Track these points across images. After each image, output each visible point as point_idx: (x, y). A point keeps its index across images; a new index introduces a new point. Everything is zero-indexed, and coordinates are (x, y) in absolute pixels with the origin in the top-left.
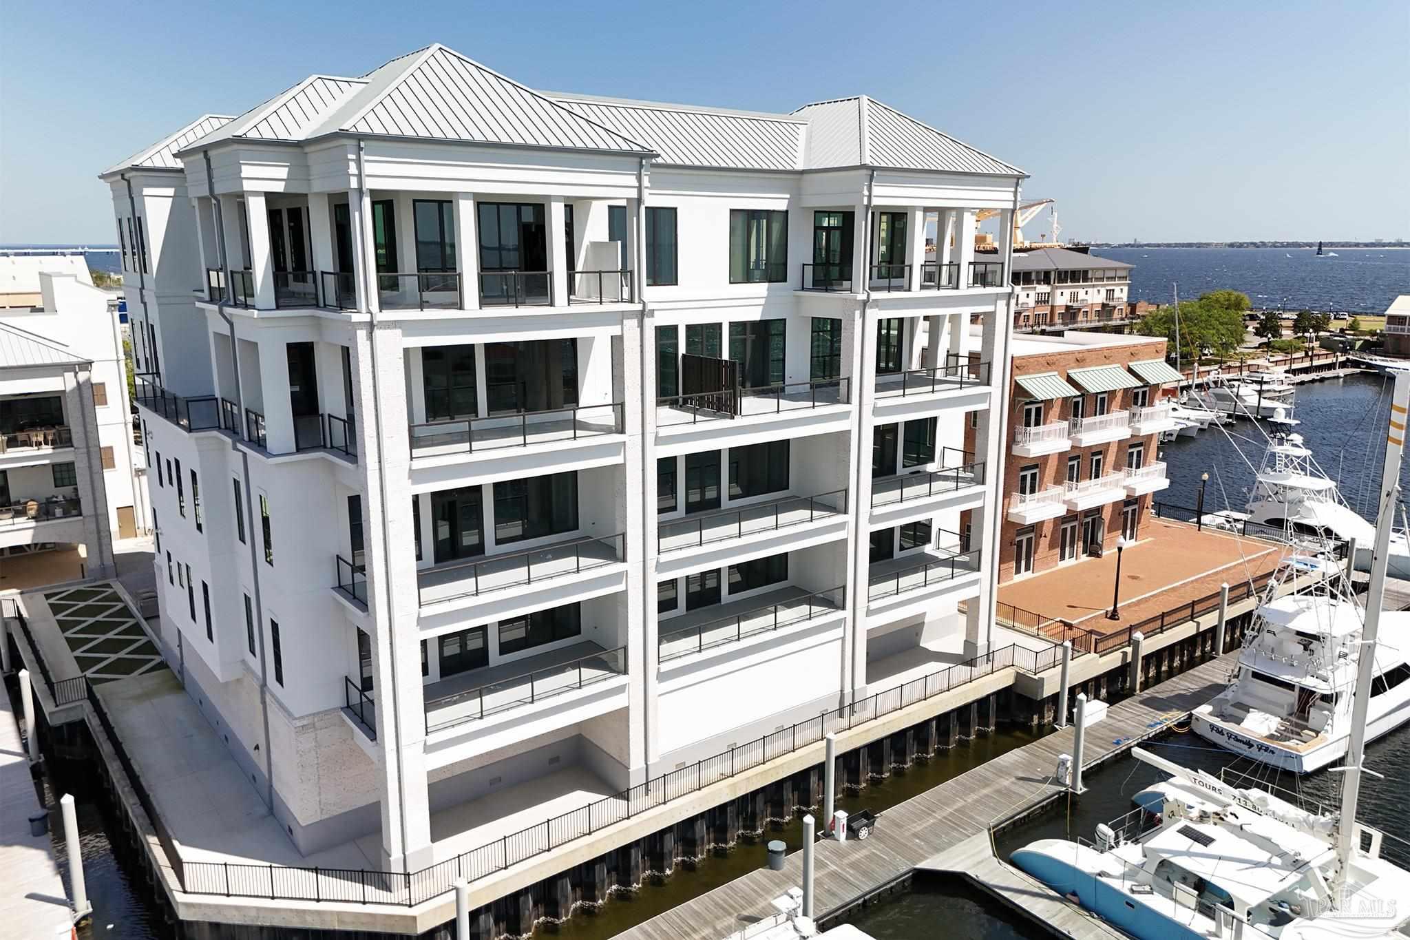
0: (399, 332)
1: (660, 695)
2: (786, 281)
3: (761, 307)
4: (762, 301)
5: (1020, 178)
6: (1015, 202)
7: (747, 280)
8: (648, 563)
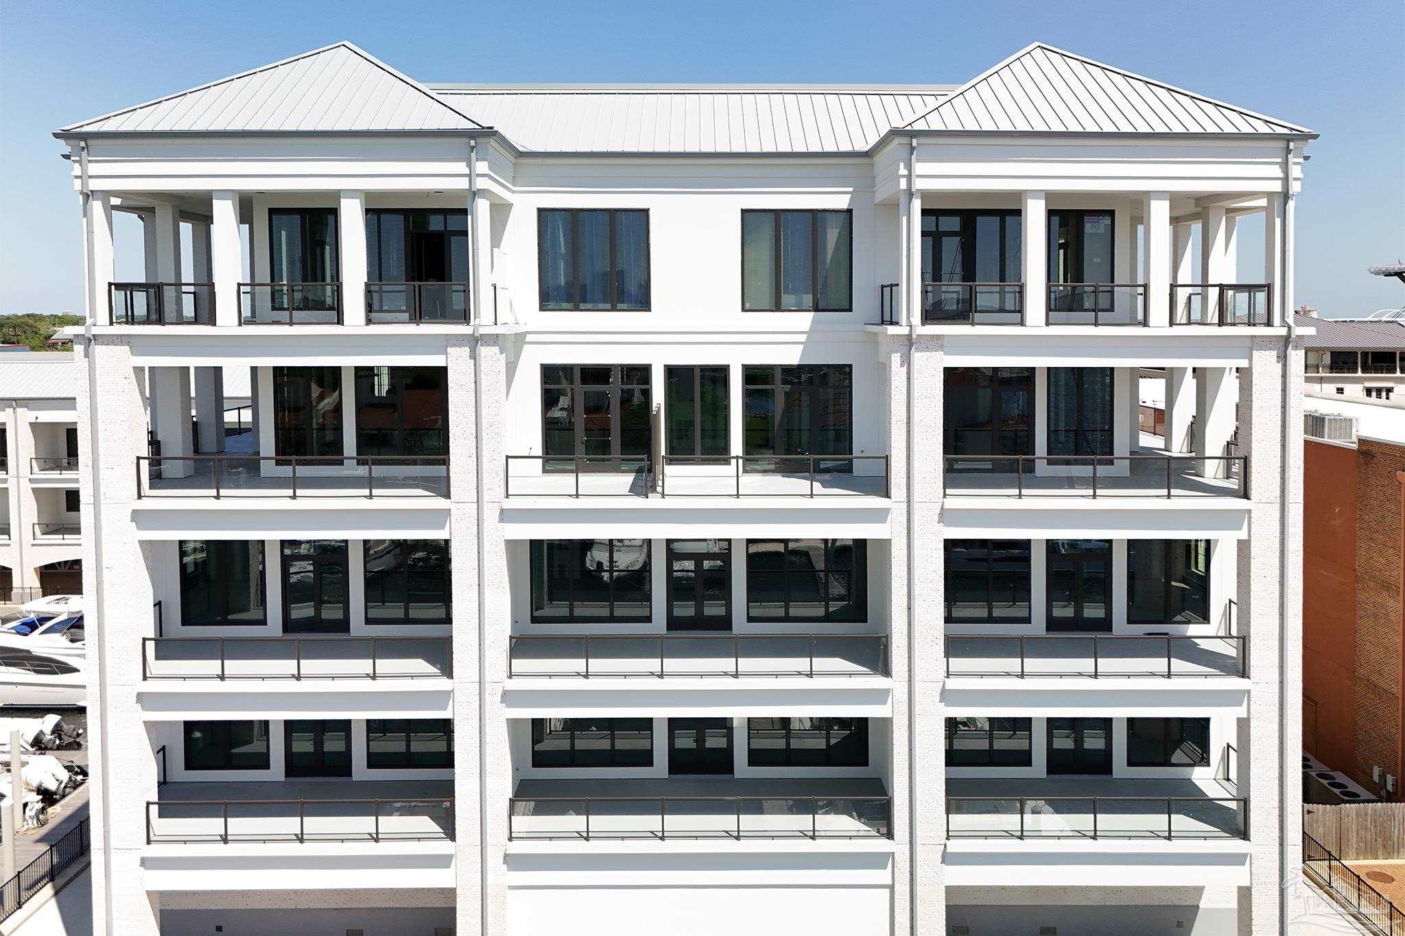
2: (851, 310)
4: (802, 338)
5: (1292, 140)
6: (1286, 180)
7: (778, 307)
8: (487, 686)
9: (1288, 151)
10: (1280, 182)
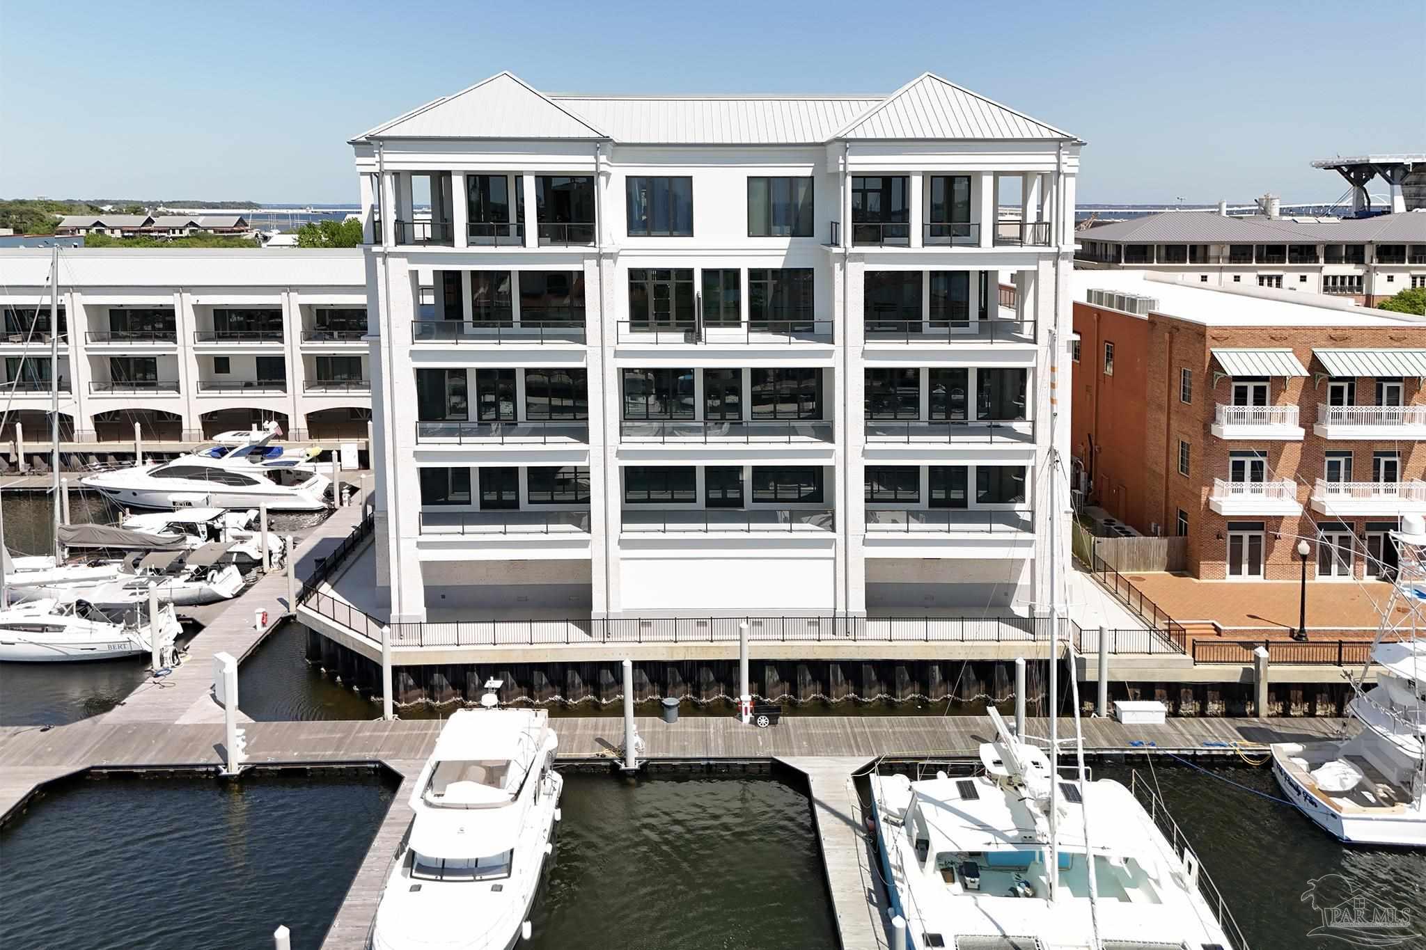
0: (405, 260)
1: (622, 559)
2: (813, 236)
3: (783, 257)
4: (784, 252)
5: (1063, 141)
7: (769, 234)
8: (609, 449)
9: (1060, 148)
10: (1055, 165)
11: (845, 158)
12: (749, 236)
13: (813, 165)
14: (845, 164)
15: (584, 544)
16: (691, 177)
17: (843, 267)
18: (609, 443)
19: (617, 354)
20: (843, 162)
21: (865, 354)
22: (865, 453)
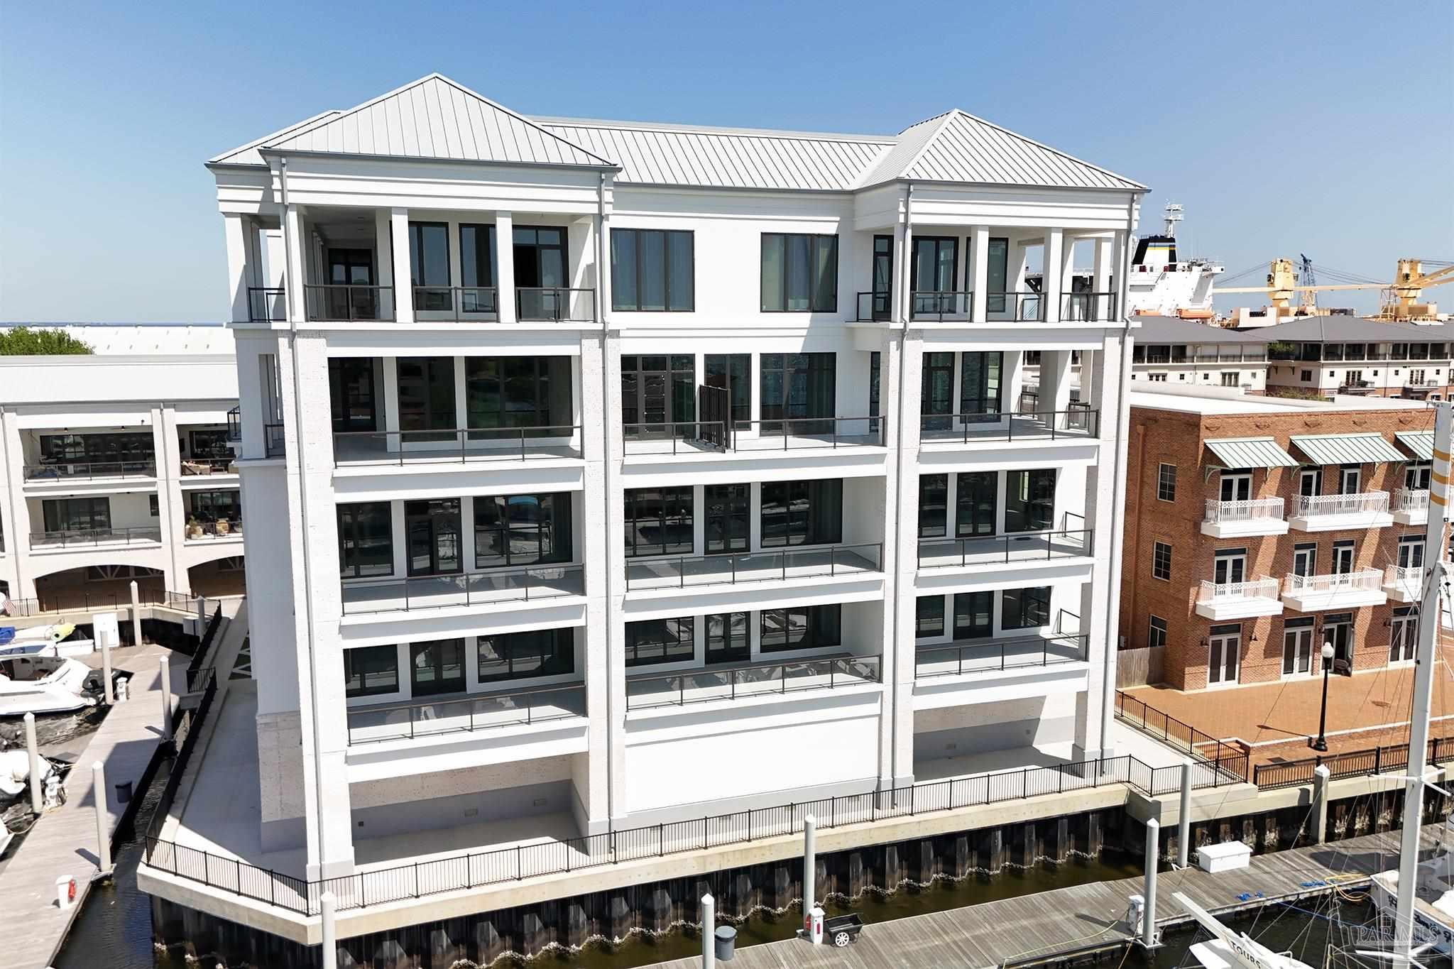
0: (323, 341)
1: (628, 746)
2: (836, 311)
3: (803, 339)
4: (804, 332)
5: (1136, 193)
6: (1130, 221)
7: (785, 310)
8: (612, 599)
9: (1133, 200)
10: (1126, 222)
11: (907, 206)
12: (762, 311)
13: (838, 219)
14: (906, 214)
15: (579, 732)
16: (692, 232)
17: (901, 347)
18: (613, 592)
19: (625, 469)
20: (904, 210)
21: (922, 457)
22: (918, 582)
